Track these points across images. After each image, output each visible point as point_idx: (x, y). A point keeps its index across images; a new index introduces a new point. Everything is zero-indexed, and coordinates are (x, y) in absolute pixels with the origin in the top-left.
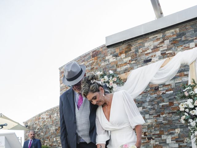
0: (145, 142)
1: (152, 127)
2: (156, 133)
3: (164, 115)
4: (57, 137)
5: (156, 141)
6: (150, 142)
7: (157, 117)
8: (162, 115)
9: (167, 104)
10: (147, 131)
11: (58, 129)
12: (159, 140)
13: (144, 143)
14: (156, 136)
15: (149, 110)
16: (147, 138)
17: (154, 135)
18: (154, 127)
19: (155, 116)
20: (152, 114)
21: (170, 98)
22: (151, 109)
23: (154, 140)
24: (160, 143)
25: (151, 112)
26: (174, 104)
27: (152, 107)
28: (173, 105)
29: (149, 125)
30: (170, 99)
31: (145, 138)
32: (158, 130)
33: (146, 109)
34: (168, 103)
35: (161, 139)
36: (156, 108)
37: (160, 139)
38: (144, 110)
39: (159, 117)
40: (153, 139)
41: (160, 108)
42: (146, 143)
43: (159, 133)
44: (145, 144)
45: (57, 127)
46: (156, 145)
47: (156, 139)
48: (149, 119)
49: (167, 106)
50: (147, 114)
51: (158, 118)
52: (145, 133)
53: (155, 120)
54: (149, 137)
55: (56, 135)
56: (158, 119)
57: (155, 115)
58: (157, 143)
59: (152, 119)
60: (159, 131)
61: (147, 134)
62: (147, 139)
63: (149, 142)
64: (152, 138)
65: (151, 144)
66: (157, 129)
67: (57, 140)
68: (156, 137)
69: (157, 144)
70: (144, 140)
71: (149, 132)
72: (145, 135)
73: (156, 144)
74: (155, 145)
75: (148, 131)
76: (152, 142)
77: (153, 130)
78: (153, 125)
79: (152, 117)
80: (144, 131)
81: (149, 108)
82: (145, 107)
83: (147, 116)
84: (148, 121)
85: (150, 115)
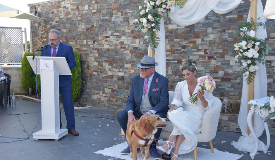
0: (205, 61)
1: (214, 44)
2: (219, 52)
3: (230, 31)
4: (89, 40)
5: (218, 62)
6: (211, 61)
7: (221, 32)
8: (228, 30)
9: (235, 18)
10: (208, 48)
11: (90, 29)
12: (221, 60)
13: (203, 62)
14: (218, 55)
15: (213, 22)
16: (208, 56)
17: (215, 53)
18: (216, 44)
19: (219, 31)
20: (216, 28)
21: (239, 10)
22: (216, 21)
23: (216, 60)
24: (222, 64)
25: (215, 25)
26: (244, 19)
27: (217, 19)
28: (242, 20)
29: (211, 41)
30: (239, 12)
31: (205, 57)
32: (222, 49)
33: (210, 21)
34: (237, 16)
35: (224, 60)
36: (222, 21)
37: (222, 59)
38: (207, 21)
39: (223, 33)
40: (215, 59)
41: (226, 22)
42: (206, 62)
43: (221, 52)
44: (204, 63)
45: (88, 26)
46: (217, 66)
47: (218, 59)
48: (212, 33)
49: (235, 20)
50: (210, 27)
51: (222, 33)
52: (205, 51)
53: (219, 36)
54: (210, 55)
55: (87, 37)
56: (223, 35)
57: (219, 30)
58: (219, 64)
59: (215, 33)
60: (222, 50)
61: (207, 51)
62: (207, 57)
63: (209, 62)
64: (213, 57)
65: (211, 64)
66: (220, 46)
67: (89, 43)
68: (218, 57)
69: (219, 66)
70: (203, 58)
71: (211, 50)
72: (205, 53)
73: (218, 65)
74: (216, 66)
75: (209, 48)
76: (213, 62)
77: (215, 48)
78: (216, 41)
79: (216, 32)
80: (205, 48)
81: (213, 20)
82: (209, 18)
83: (210, 30)
84: (210, 35)
85: (213, 28)
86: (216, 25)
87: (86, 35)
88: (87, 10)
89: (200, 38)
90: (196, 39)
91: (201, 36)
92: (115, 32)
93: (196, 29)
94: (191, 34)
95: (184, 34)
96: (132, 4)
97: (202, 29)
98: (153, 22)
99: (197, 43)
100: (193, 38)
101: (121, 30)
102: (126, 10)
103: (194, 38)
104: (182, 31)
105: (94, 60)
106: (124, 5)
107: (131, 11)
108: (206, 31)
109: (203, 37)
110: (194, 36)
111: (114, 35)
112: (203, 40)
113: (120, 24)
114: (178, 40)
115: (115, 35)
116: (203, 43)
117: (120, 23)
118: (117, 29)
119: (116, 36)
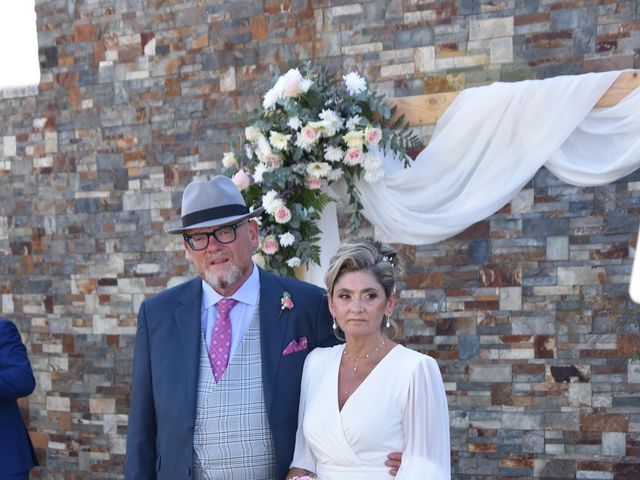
0: (539, 387)
1: (580, 309)
2: (599, 346)
4: (25, 297)
5: (599, 392)
6: (566, 390)
7: (609, 255)
10: (551, 329)
11: (28, 245)
12: (613, 384)
13: (532, 394)
14: (599, 362)
15: (571, 210)
16: (552, 368)
17: (587, 354)
18: (589, 313)
19: (598, 252)
20: (585, 240)
23: (588, 386)
24: (616, 402)
25: (580, 223)
27: (590, 197)
29: (563, 297)
31: (541, 368)
32: (613, 332)
33: (557, 206)
35: (625, 383)
36: (609, 207)
37: (617, 379)
38: (545, 207)
39: (620, 261)
40: (583, 379)
41: (631, 211)
42: (545, 394)
43: (612, 346)
44: (537, 400)
45: (21, 232)
46: (595, 410)
47: (600, 378)
48: (567, 263)
50: (559, 233)
51: (613, 261)
52: (540, 341)
53: (600, 275)
54: (562, 364)
55: (17, 282)
56: (616, 269)
57: (598, 247)
58: (603, 401)
59: (581, 263)
60: (614, 336)
61: (550, 345)
62: (548, 373)
63: (559, 393)
64: (574, 372)
65: (568, 404)
66: (605, 322)
67: (27, 309)
68: (596, 370)
69: (603, 409)
70: (531, 377)
71: (565, 339)
72: (541, 351)
73: (597, 404)
74: (590, 410)
75: (557, 329)
76: (576, 391)
77: (584, 329)
78: (587, 299)
79: (586, 256)
80: (539, 330)
81: (572, 203)
82: (551, 193)
83: (557, 248)
84: (562, 273)
85: (573, 240)
86: (583, 224)
87: (12, 271)
88: (11, 159)
89: (516, 284)
90: (497, 291)
91: (519, 274)
92: (140, 261)
93: (496, 243)
94: (477, 268)
95: (444, 269)
96: (209, 133)
97: (522, 242)
98: (286, 228)
99: (503, 306)
100: (482, 285)
101: (167, 249)
102: (186, 159)
103: (491, 285)
104: (436, 254)
105: (50, 388)
106: (177, 137)
107: (206, 165)
108: (542, 251)
109: (529, 283)
110: (488, 276)
111: (137, 275)
112: (527, 294)
113: (161, 224)
114: (419, 294)
115: (138, 271)
116: (527, 307)
117: (161, 219)
118: (150, 246)
119: (143, 280)
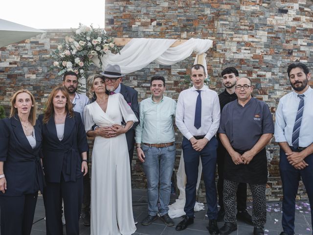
7: (288, 89)
10: (275, 106)
15: (280, 78)
20: (283, 85)
22: (283, 77)
25: (281, 81)
27: (284, 75)
29: (278, 98)
33: (276, 76)
38: (273, 77)
48: (279, 90)
50: (277, 83)
57: (285, 87)
59: (281, 91)
61: (274, 110)
79: (283, 89)
80: (272, 106)
81: (280, 76)
83: (277, 86)
84: (277, 92)
85: (280, 85)
86: (282, 81)
89: (267, 95)
90: (262, 96)
91: (268, 92)
92: (144, 83)
93: (262, 84)
94: (257, 90)
97: (269, 84)
100: (259, 94)
103: (261, 94)
108: (273, 87)
109: (270, 94)
110: (260, 92)
112: (269, 97)
115: (143, 86)
116: (269, 100)
119: (146, 88)
